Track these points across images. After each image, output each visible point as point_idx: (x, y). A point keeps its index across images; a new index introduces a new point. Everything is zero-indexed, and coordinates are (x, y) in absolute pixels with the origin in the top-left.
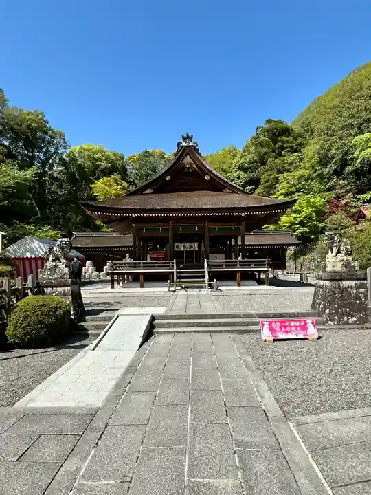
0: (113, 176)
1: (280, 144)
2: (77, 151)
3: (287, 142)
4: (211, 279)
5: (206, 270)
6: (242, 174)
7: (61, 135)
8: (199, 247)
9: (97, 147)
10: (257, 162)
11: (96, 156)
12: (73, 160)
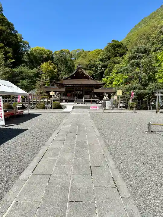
0: (49, 61)
1: (117, 51)
2: (33, 49)
3: (119, 50)
4: (84, 102)
5: (83, 99)
6: (101, 63)
7: (28, 44)
8: (82, 93)
9: (42, 48)
10: (107, 59)
11: (41, 52)
12: (32, 54)
